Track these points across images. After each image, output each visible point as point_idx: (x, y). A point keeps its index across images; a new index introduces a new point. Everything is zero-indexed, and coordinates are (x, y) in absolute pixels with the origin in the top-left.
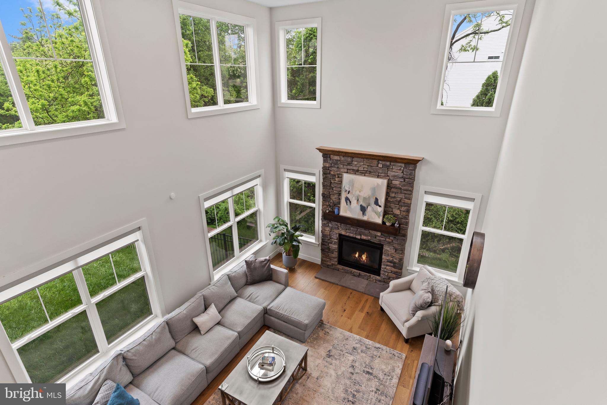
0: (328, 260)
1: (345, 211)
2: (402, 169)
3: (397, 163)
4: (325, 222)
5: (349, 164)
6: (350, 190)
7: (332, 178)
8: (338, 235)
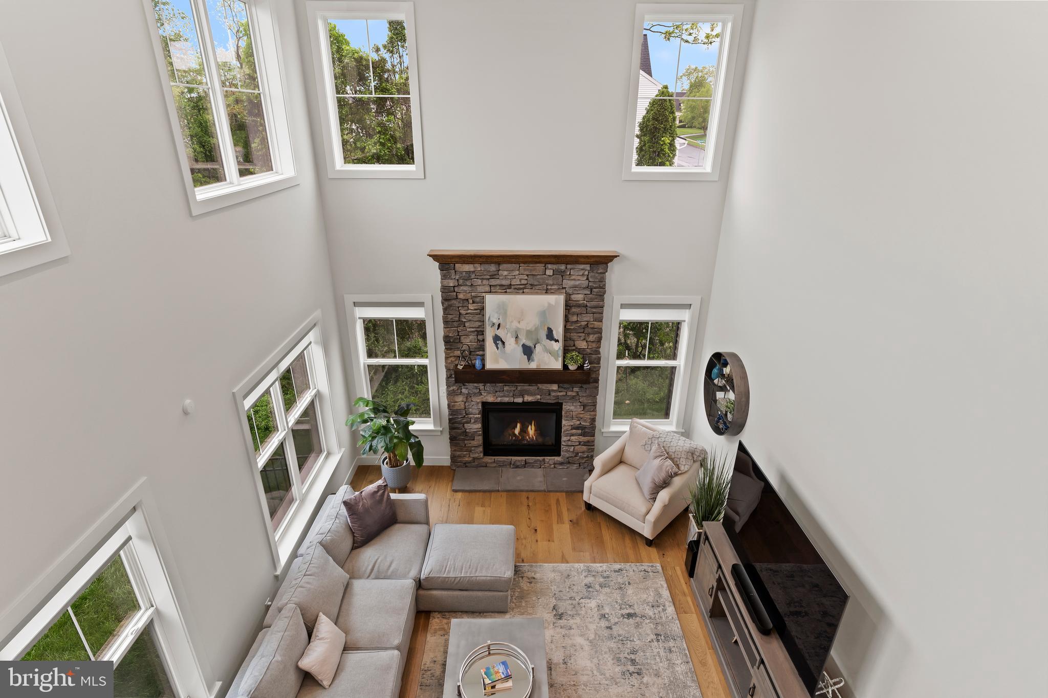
0: (465, 453)
1: (494, 360)
2: (586, 273)
3: (578, 265)
4: (454, 387)
5: (493, 277)
6: (501, 321)
7: (461, 305)
8: (480, 406)
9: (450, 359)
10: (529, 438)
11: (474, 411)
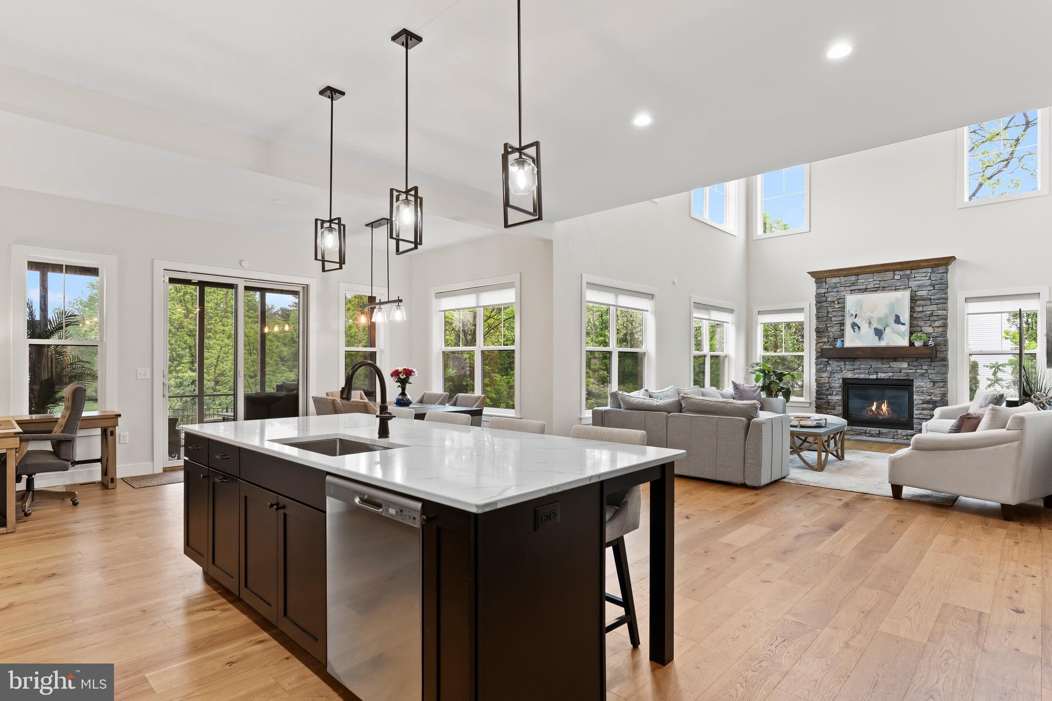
1: (851, 340)
2: (929, 274)
3: (921, 268)
4: (821, 366)
6: (858, 312)
7: (829, 305)
8: (841, 381)
10: (883, 412)
11: (836, 385)
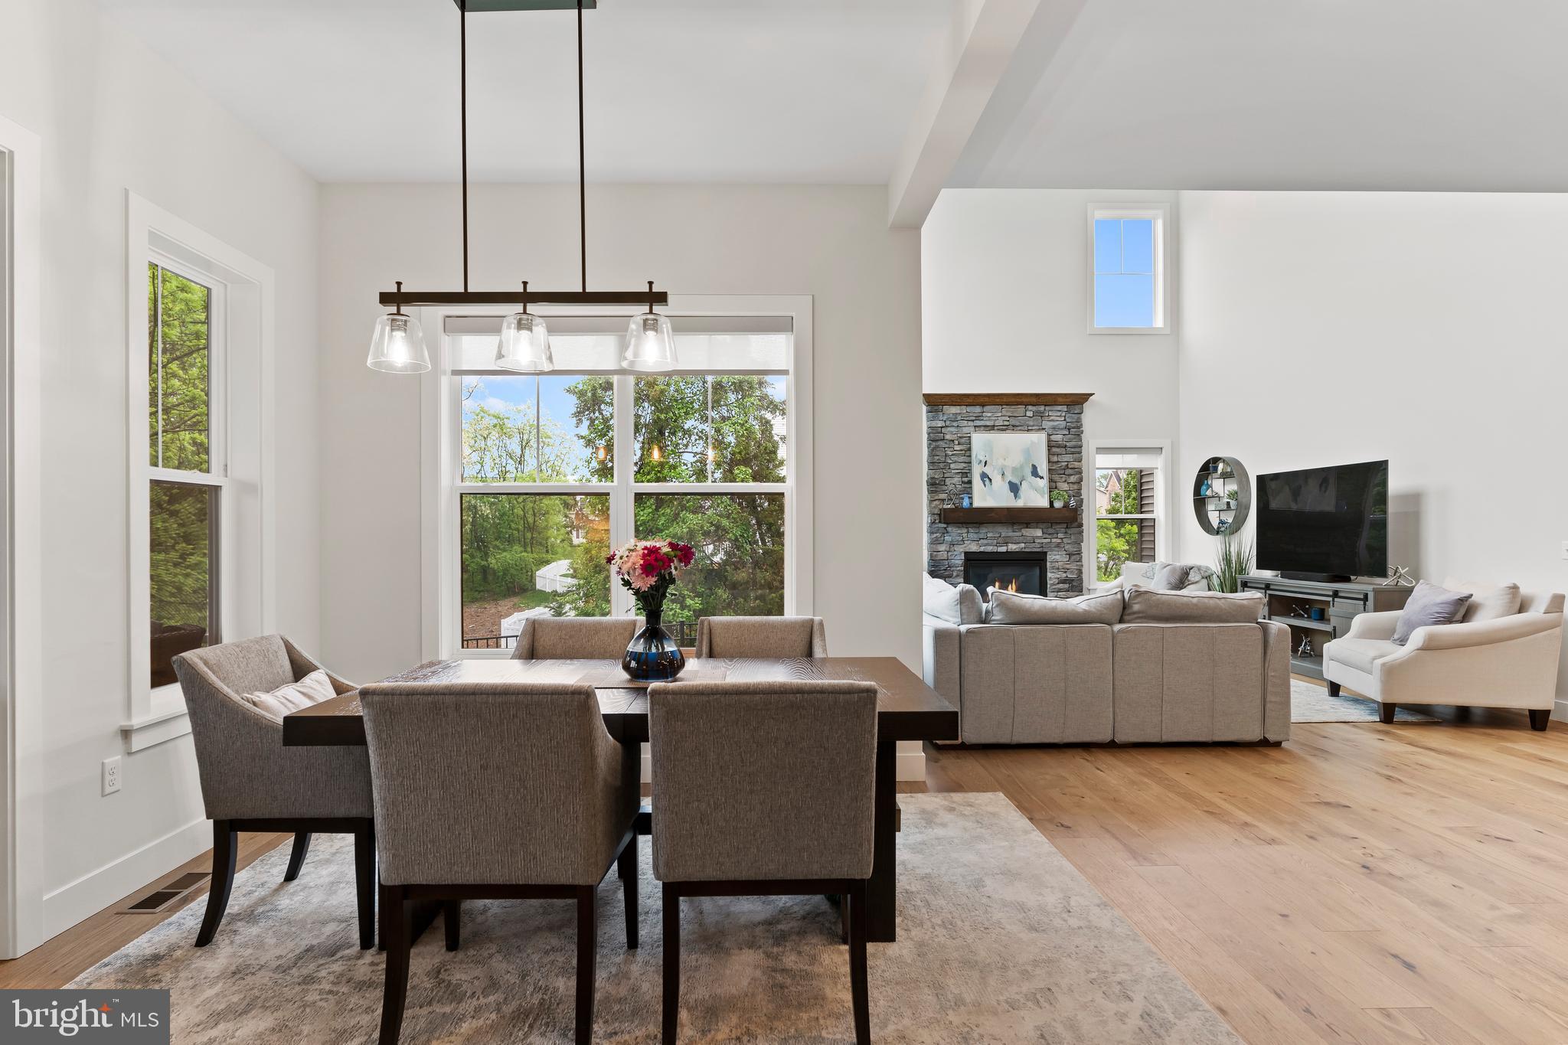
1: (983, 497)
2: (1063, 414)
3: (1055, 405)
4: (937, 534)
5: (978, 418)
6: (987, 459)
7: (947, 446)
8: (963, 557)
9: (935, 503)
11: (957, 562)
